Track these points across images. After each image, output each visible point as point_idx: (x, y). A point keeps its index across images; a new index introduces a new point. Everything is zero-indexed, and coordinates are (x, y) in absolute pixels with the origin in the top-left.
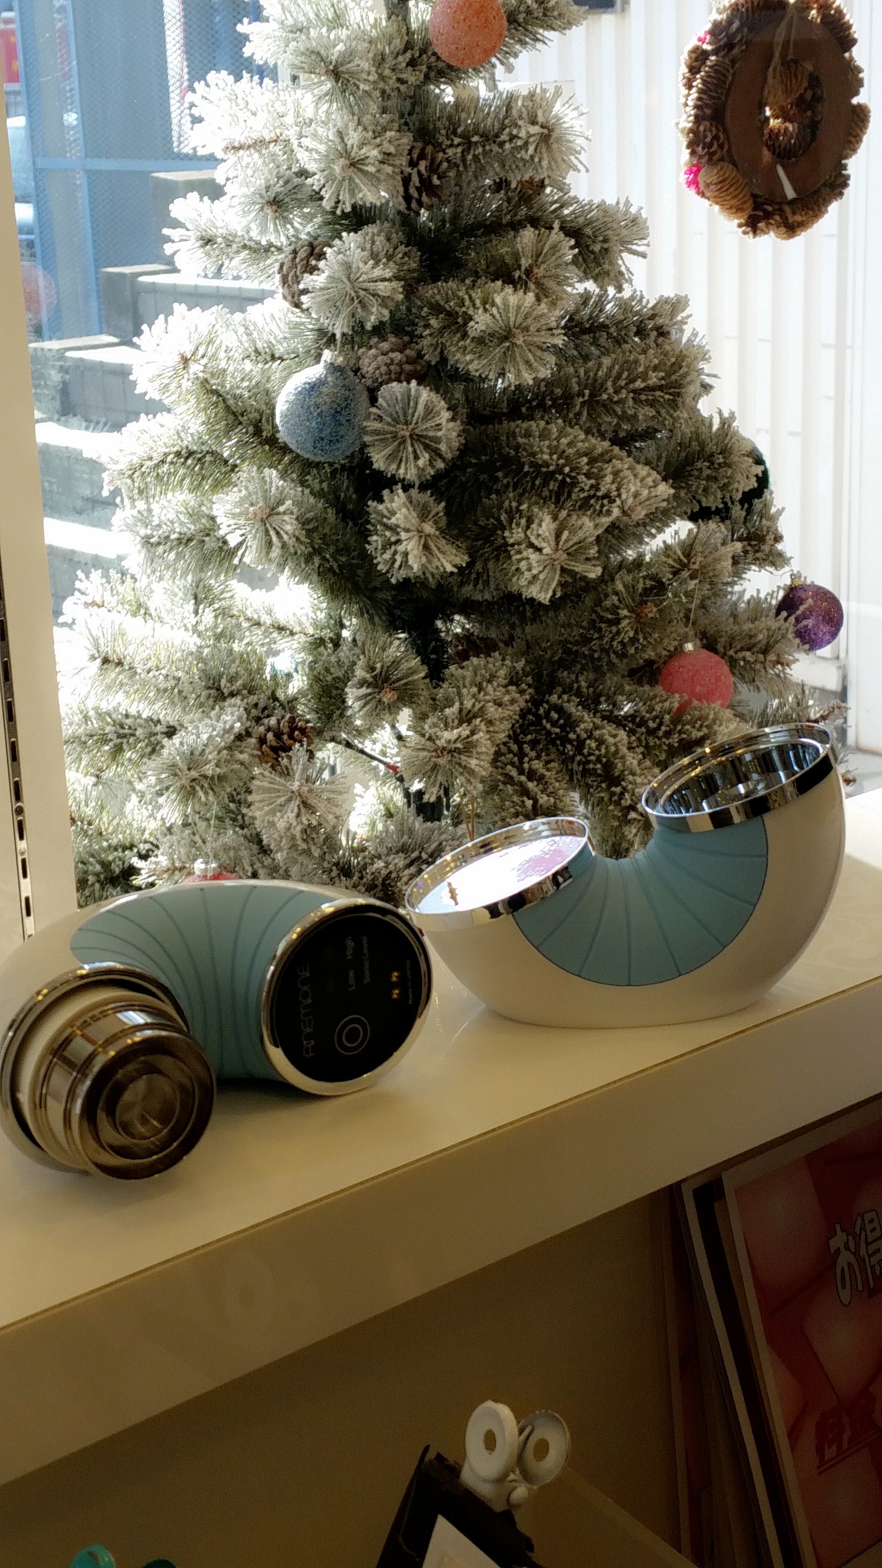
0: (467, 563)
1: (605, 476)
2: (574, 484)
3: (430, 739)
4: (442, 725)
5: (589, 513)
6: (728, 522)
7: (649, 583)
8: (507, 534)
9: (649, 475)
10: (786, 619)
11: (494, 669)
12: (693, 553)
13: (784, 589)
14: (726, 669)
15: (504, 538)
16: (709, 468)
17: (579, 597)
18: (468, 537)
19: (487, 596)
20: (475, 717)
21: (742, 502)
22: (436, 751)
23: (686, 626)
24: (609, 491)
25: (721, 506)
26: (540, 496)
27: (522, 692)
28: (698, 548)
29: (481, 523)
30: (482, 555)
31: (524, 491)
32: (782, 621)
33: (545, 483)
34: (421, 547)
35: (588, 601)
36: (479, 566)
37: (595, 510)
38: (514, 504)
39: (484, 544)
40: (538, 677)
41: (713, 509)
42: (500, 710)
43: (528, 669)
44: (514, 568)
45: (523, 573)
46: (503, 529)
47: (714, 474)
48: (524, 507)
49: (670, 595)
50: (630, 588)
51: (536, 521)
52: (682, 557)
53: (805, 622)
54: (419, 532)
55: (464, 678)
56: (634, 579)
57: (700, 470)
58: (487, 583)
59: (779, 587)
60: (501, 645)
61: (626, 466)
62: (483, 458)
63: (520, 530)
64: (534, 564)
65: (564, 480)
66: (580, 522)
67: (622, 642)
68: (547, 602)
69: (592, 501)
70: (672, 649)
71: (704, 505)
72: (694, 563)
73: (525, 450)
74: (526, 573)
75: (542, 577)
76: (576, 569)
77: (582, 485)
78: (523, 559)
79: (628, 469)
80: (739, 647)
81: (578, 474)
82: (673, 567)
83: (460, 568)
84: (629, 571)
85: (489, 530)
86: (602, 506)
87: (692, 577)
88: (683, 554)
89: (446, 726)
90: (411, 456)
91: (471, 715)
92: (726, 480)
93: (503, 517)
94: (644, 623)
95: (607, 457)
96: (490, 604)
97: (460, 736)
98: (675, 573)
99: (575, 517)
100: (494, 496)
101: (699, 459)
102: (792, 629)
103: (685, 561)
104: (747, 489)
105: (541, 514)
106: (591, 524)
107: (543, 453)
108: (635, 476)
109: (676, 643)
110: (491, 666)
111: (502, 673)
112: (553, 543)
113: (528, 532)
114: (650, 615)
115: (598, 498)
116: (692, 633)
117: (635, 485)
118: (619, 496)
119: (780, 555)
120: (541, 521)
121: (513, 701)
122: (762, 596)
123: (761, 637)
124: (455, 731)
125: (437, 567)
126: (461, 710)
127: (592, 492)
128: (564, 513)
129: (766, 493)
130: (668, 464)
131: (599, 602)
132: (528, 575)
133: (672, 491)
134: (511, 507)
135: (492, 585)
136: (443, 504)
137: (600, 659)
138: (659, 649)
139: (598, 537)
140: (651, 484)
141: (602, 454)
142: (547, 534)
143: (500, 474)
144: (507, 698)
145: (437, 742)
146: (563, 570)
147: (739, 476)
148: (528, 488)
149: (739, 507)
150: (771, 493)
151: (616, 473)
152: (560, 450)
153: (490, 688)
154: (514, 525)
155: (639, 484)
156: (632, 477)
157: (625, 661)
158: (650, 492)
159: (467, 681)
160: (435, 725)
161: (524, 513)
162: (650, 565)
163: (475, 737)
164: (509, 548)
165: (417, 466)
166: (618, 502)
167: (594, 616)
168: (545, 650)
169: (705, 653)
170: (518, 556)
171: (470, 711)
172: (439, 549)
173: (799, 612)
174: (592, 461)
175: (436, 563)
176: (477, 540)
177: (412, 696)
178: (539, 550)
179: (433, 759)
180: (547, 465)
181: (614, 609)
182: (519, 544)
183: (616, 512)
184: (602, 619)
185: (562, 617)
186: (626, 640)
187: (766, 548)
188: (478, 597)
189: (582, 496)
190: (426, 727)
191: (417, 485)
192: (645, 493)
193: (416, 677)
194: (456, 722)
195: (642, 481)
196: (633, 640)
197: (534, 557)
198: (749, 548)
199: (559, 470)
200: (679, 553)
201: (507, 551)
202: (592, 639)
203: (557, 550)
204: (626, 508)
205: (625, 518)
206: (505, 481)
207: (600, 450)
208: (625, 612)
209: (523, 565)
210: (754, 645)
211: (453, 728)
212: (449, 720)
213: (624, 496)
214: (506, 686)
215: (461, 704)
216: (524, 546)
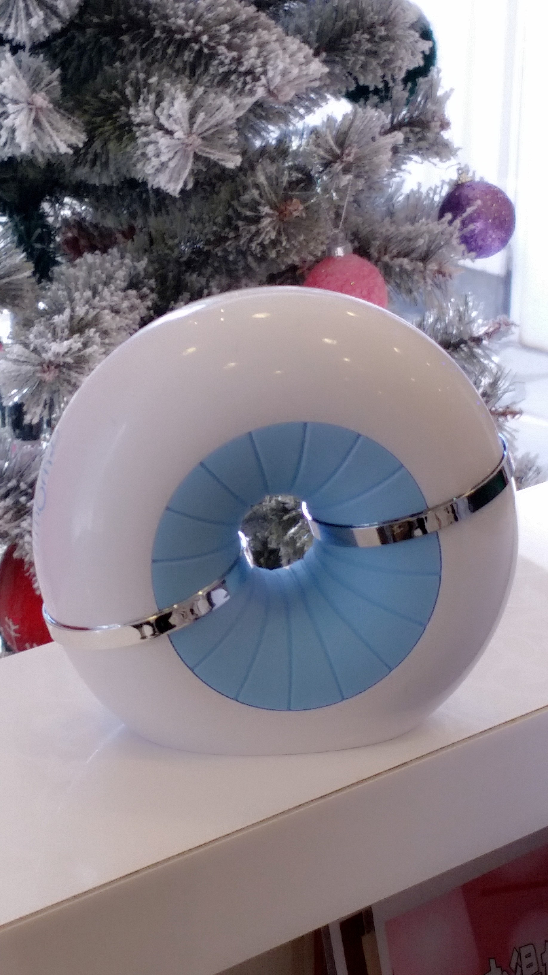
0: (85, 144)
1: (248, 48)
2: (213, 55)
3: (35, 350)
4: (50, 335)
5: (229, 91)
6: (388, 104)
7: (296, 175)
8: (132, 111)
9: (300, 49)
10: (451, 222)
11: (112, 269)
12: (347, 142)
13: (449, 183)
14: (380, 279)
15: (128, 116)
16: (369, 41)
17: (213, 186)
18: (85, 112)
19: (105, 181)
20: (88, 325)
21: (405, 81)
22: (41, 364)
23: (336, 226)
24: (253, 67)
25: (381, 86)
26: (172, 66)
27: (143, 297)
28: (353, 137)
29: (102, 95)
30: (101, 134)
31: (154, 61)
32: (446, 225)
33: (179, 52)
34: (31, 122)
35: (224, 193)
36: (97, 145)
37: (236, 89)
38: (142, 76)
39: (105, 120)
40: (162, 280)
41: (372, 88)
42: (118, 318)
43: (151, 269)
44: (139, 152)
45: (149, 159)
46: (128, 105)
47: (374, 48)
48: (153, 80)
49: (319, 190)
50: (274, 181)
51: (168, 99)
52: (335, 147)
53: (471, 227)
54: (29, 104)
55: (76, 279)
56: (278, 170)
57: (359, 43)
58: (106, 165)
59: (443, 182)
60: (119, 236)
61: (274, 38)
62: (107, 17)
63: (148, 108)
64: (163, 149)
65: (200, 51)
66: (218, 102)
67: (261, 244)
68: (176, 194)
69: (233, 78)
70: (319, 254)
71: (361, 83)
72: (348, 155)
73: (155, 11)
74: (154, 159)
75: (172, 164)
76: (212, 157)
77: (222, 57)
78: (150, 143)
79: (277, 40)
80: (395, 252)
81: (219, 44)
82: (324, 158)
83: (76, 150)
84: (273, 160)
85: (111, 104)
86: (245, 83)
87: (346, 170)
88: (336, 142)
89: (54, 334)
90: (22, 14)
91: (84, 323)
92: (388, 57)
93: (129, 91)
94: (288, 223)
95: (251, 25)
96: (107, 189)
97: (70, 349)
98: (327, 165)
99: (212, 95)
100: (117, 64)
101: (357, 29)
102: (457, 234)
103: (338, 151)
104: (411, 67)
105: (173, 90)
106: (232, 105)
107: (177, 16)
108: (284, 49)
109: (324, 248)
110: (108, 265)
111: (121, 274)
112: (186, 125)
113: (158, 112)
114: (296, 214)
115: (240, 74)
116: (342, 235)
117: (283, 61)
118: (265, 73)
119: (446, 145)
120: (174, 99)
121: (132, 308)
122: (424, 190)
123: (421, 242)
124: (66, 343)
125: (49, 147)
126: (72, 318)
127: (233, 67)
128: (200, 91)
129: (434, 71)
130: (320, 35)
131: (236, 195)
132: (155, 162)
133: (326, 70)
134: (137, 78)
135: (112, 167)
136: (58, 71)
137: (235, 263)
138: (304, 254)
139: (239, 120)
140: (302, 60)
141: (247, 21)
142: (180, 115)
143: (126, 38)
144: (125, 305)
145: (44, 355)
146: (197, 157)
147: (403, 53)
148: (159, 57)
149: (401, 87)
150: (439, 72)
151: (262, 45)
152: (196, 15)
153: (106, 292)
154: (141, 102)
155: (288, 60)
156: (280, 52)
157: (264, 265)
158: (301, 70)
159: (80, 283)
160: (41, 335)
161: (153, 87)
162: (296, 154)
163: (88, 351)
164: (135, 129)
165: (29, 26)
166: (263, 80)
167: (230, 212)
168: (171, 248)
169: (357, 260)
170: (145, 139)
171: (82, 319)
172: (52, 125)
173: (465, 215)
174: (235, 29)
175: (48, 141)
176: (95, 115)
177: (15, 298)
178: (169, 133)
179: (39, 375)
180: (181, 31)
181: (254, 205)
182: (147, 124)
183: (260, 92)
184: (239, 216)
185: (193, 211)
186: (267, 242)
187: (430, 135)
188: (96, 181)
189: (221, 70)
190: (31, 336)
191: (28, 48)
192: (295, 71)
193: (20, 276)
194: (67, 332)
195: (291, 56)
196: (275, 243)
197: (163, 141)
198: (411, 136)
199: (196, 38)
200: (332, 142)
201: (130, 131)
202: (226, 239)
203: (190, 133)
204: (272, 88)
205: (271, 99)
206: (132, 47)
207: (244, 17)
208: (266, 210)
209: (150, 150)
210: (413, 250)
211: (62, 339)
212: (58, 330)
213: (270, 74)
214: (125, 290)
215: (73, 310)
216: (152, 127)
